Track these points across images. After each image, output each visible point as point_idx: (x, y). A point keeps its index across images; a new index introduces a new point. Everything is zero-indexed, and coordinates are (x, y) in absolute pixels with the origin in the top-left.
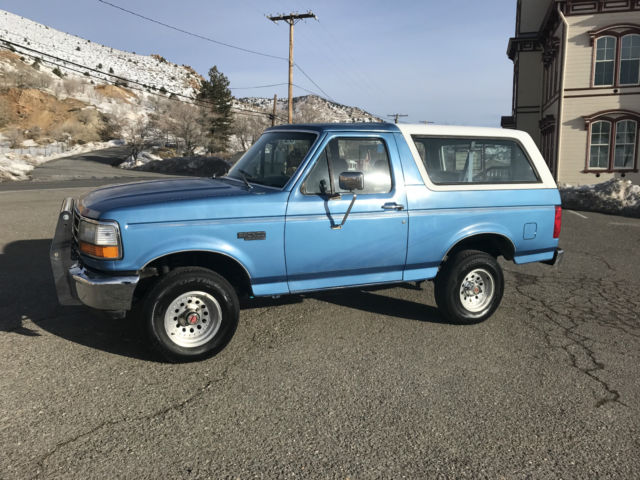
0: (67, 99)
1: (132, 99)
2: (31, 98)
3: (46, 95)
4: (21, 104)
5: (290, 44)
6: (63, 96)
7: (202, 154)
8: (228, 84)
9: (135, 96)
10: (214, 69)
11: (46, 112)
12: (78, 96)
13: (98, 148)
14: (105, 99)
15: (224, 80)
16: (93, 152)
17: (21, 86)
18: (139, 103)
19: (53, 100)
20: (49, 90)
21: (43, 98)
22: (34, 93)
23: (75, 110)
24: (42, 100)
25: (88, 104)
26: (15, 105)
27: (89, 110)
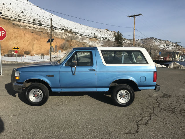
0: (82, 42)
1: (98, 41)
2: (74, 42)
3: (77, 41)
4: (71, 44)
5: (134, 23)
6: (81, 41)
8: (122, 36)
9: (99, 40)
10: (118, 32)
11: (77, 45)
12: (85, 41)
13: (88, 54)
14: (91, 41)
15: (121, 34)
16: (86, 55)
17: (72, 39)
18: (100, 42)
19: (79, 42)
20: (78, 40)
21: (76, 42)
22: (74, 41)
23: (83, 45)
24: (76, 43)
25: (86, 43)
26: (70, 44)
27: (86, 45)
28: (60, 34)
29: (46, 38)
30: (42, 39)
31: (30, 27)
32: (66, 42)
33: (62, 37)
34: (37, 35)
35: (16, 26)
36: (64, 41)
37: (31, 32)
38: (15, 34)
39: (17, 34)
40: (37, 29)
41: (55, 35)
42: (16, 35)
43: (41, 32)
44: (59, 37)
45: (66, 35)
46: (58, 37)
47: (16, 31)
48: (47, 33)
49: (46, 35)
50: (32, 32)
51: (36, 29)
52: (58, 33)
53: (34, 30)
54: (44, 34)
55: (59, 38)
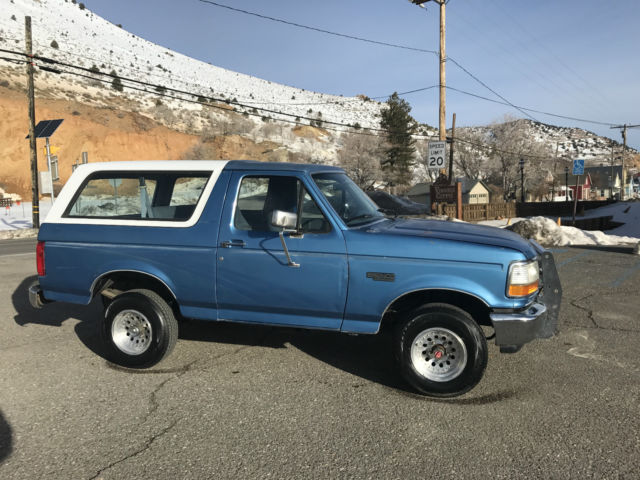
0: (264, 142)
1: (325, 138)
2: (232, 143)
3: (245, 140)
4: (224, 149)
6: (259, 139)
7: (382, 188)
8: (409, 110)
9: (328, 134)
10: (395, 95)
11: (244, 154)
12: (274, 138)
14: (298, 139)
15: (405, 106)
17: (225, 134)
18: (332, 141)
19: (251, 144)
20: (249, 136)
21: (242, 142)
22: (235, 139)
23: (268, 151)
24: (241, 145)
25: (280, 145)
26: (219, 151)
27: (281, 151)
28: (184, 116)
29: (128, 133)
30: (113, 135)
31: (71, 94)
32: (205, 145)
33: (191, 125)
34: (92, 120)
35: (15, 92)
36: (196, 142)
37: (72, 110)
38: (8, 122)
39: (16, 119)
40: (99, 101)
41: (162, 121)
42: (15, 124)
43: (108, 111)
44: (181, 126)
45: (205, 120)
46: (175, 127)
47: (12, 109)
48: (131, 114)
49: (128, 120)
50: (75, 113)
51: (96, 99)
52: (175, 113)
53: (88, 103)
54: (120, 117)
55: (177, 131)
